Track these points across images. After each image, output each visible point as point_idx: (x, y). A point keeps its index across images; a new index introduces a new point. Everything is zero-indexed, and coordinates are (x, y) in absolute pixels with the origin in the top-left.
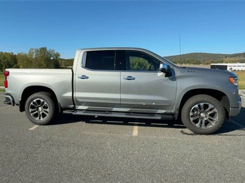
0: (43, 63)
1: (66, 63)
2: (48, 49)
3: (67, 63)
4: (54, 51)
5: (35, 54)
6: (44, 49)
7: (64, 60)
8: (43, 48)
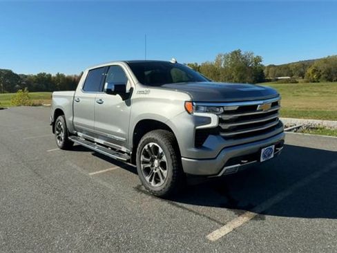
0: (233, 74)
1: (275, 71)
2: (242, 53)
3: (277, 72)
4: (252, 53)
5: (223, 62)
6: (237, 53)
7: (274, 66)
8: (235, 52)
